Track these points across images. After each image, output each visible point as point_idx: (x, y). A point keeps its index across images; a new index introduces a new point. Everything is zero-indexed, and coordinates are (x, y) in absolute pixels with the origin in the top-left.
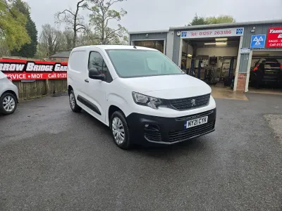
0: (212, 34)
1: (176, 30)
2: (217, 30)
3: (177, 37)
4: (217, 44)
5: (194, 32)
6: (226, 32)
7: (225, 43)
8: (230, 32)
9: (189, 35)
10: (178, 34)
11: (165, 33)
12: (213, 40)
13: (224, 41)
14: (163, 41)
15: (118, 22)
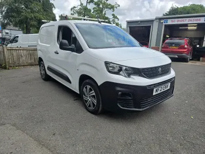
0: (186, 21)
1: (160, 19)
2: (191, 19)
3: (160, 24)
4: (189, 28)
5: (174, 20)
6: (197, 20)
7: (195, 28)
8: (200, 20)
9: (170, 22)
10: (162, 22)
11: (152, 21)
12: (186, 25)
13: (195, 26)
14: (150, 26)
15: (113, 13)
